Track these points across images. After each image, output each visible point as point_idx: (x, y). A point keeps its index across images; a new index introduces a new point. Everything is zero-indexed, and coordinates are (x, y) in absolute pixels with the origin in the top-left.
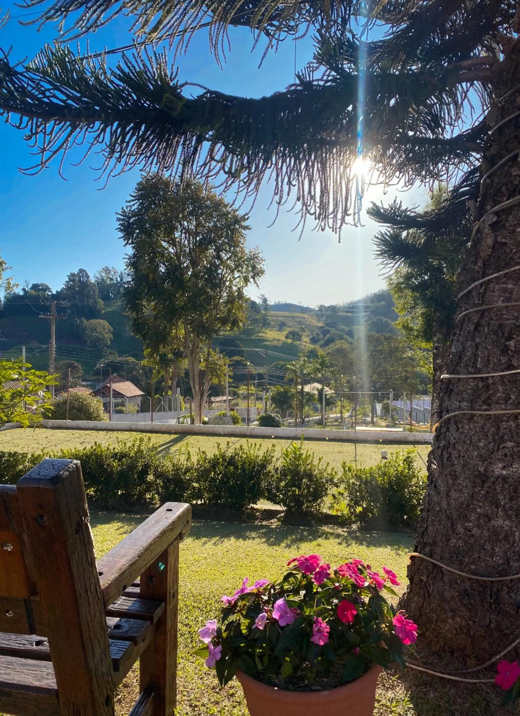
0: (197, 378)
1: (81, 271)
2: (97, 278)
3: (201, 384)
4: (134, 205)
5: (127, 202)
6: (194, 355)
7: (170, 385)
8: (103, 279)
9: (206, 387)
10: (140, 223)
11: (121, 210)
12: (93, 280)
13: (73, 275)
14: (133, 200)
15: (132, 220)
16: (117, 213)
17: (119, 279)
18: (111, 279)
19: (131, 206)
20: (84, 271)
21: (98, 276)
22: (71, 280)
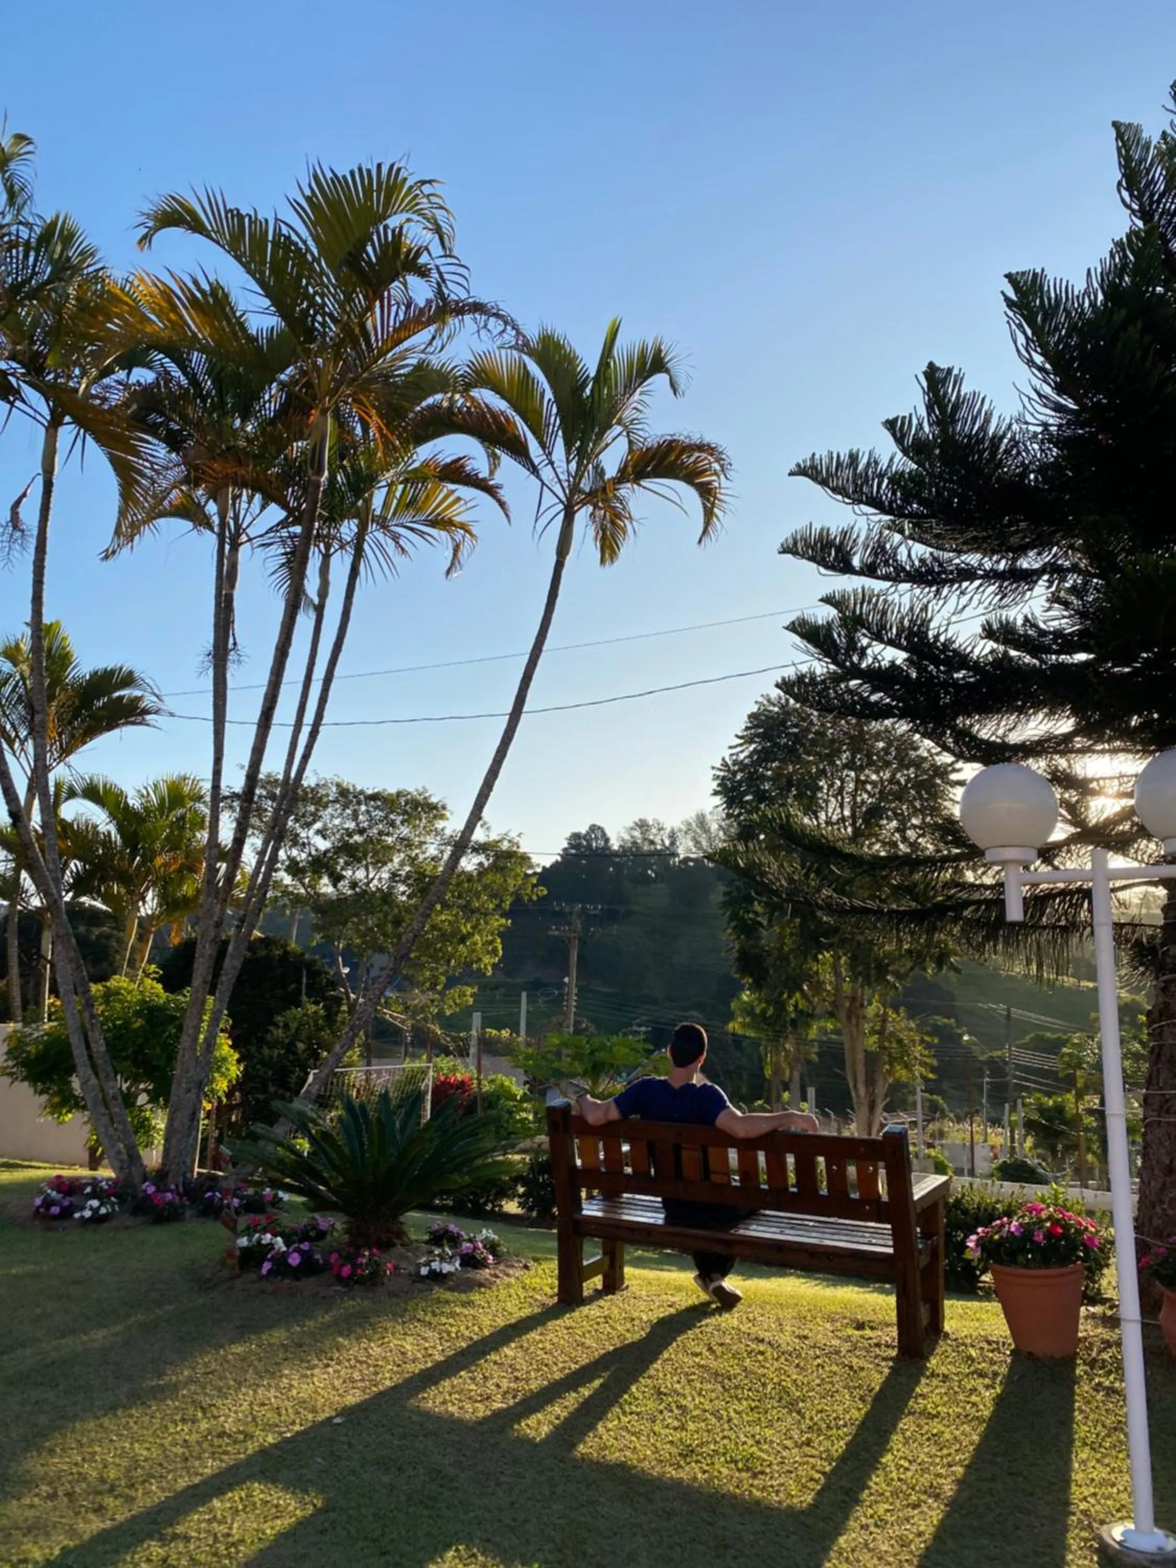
0: (861, 1069)
1: (593, 828)
2: (623, 840)
3: (870, 1082)
4: (742, 751)
5: (731, 747)
6: (854, 1021)
7: (787, 1079)
8: (634, 843)
9: (881, 1089)
10: (753, 779)
11: (720, 762)
12: (615, 845)
13: (576, 836)
14: (741, 745)
15: (738, 777)
16: (713, 768)
17: (667, 843)
18: (652, 842)
19: (737, 754)
20: (599, 828)
21: (627, 837)
22: (572, 846)
